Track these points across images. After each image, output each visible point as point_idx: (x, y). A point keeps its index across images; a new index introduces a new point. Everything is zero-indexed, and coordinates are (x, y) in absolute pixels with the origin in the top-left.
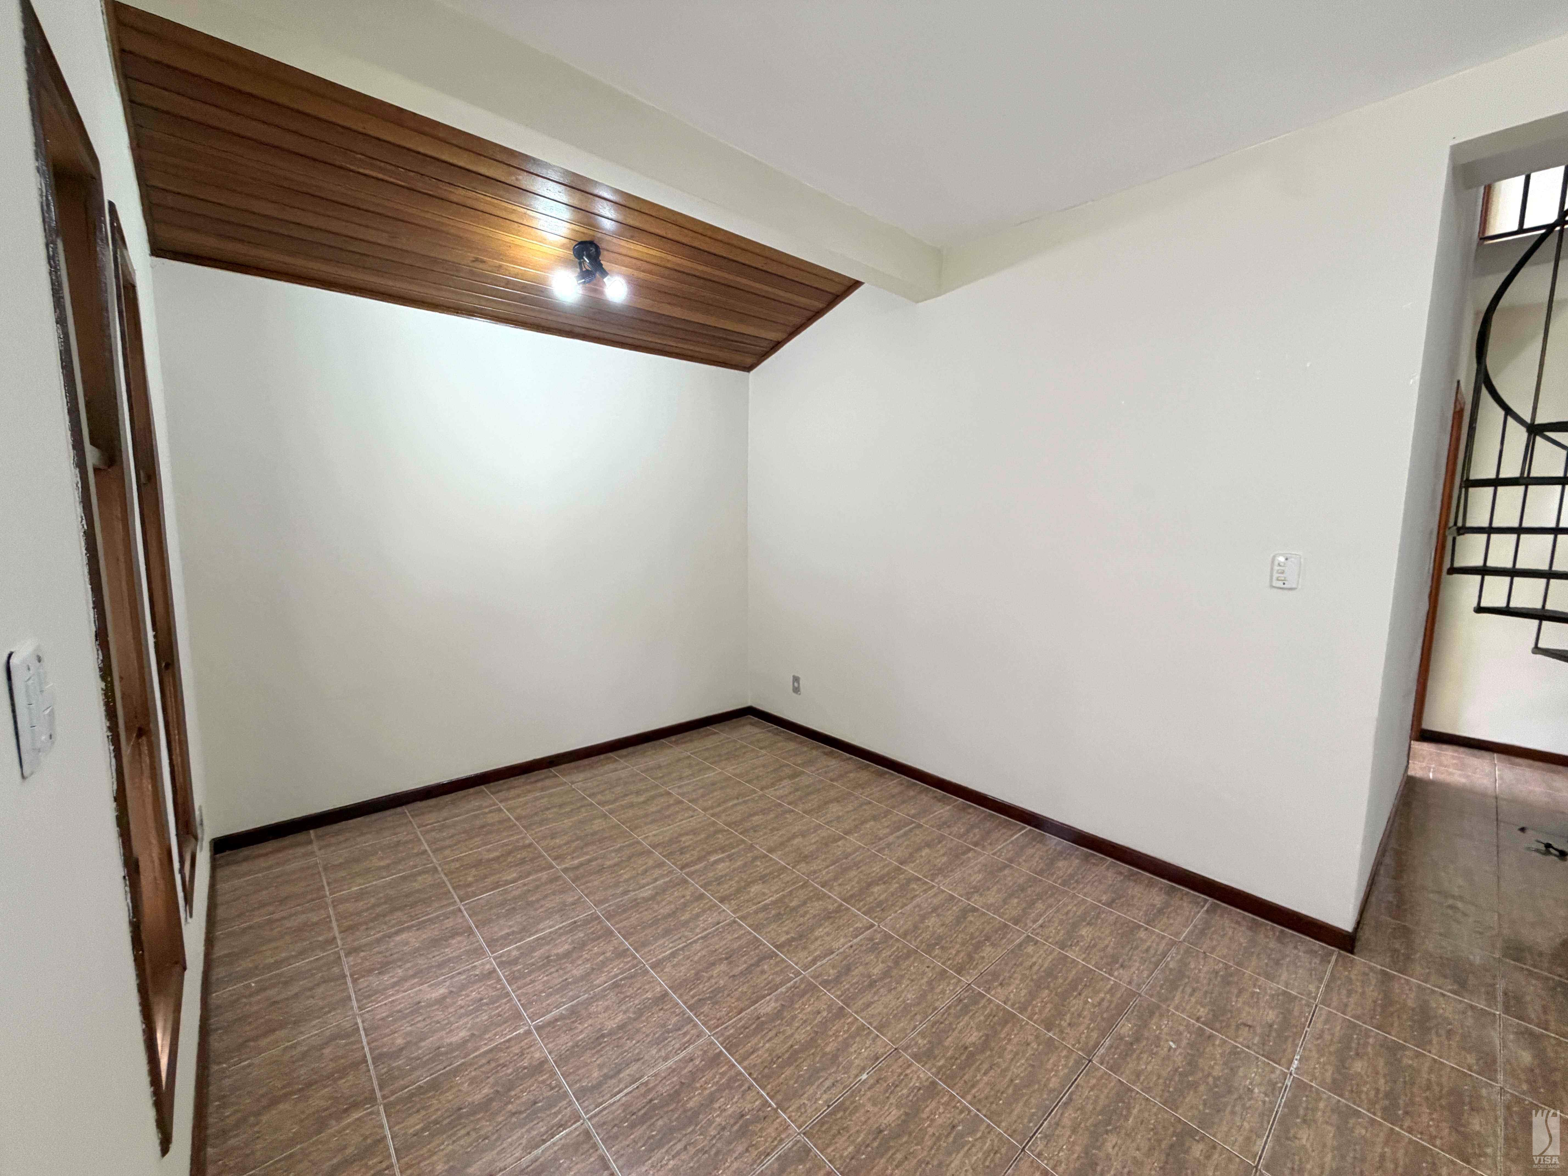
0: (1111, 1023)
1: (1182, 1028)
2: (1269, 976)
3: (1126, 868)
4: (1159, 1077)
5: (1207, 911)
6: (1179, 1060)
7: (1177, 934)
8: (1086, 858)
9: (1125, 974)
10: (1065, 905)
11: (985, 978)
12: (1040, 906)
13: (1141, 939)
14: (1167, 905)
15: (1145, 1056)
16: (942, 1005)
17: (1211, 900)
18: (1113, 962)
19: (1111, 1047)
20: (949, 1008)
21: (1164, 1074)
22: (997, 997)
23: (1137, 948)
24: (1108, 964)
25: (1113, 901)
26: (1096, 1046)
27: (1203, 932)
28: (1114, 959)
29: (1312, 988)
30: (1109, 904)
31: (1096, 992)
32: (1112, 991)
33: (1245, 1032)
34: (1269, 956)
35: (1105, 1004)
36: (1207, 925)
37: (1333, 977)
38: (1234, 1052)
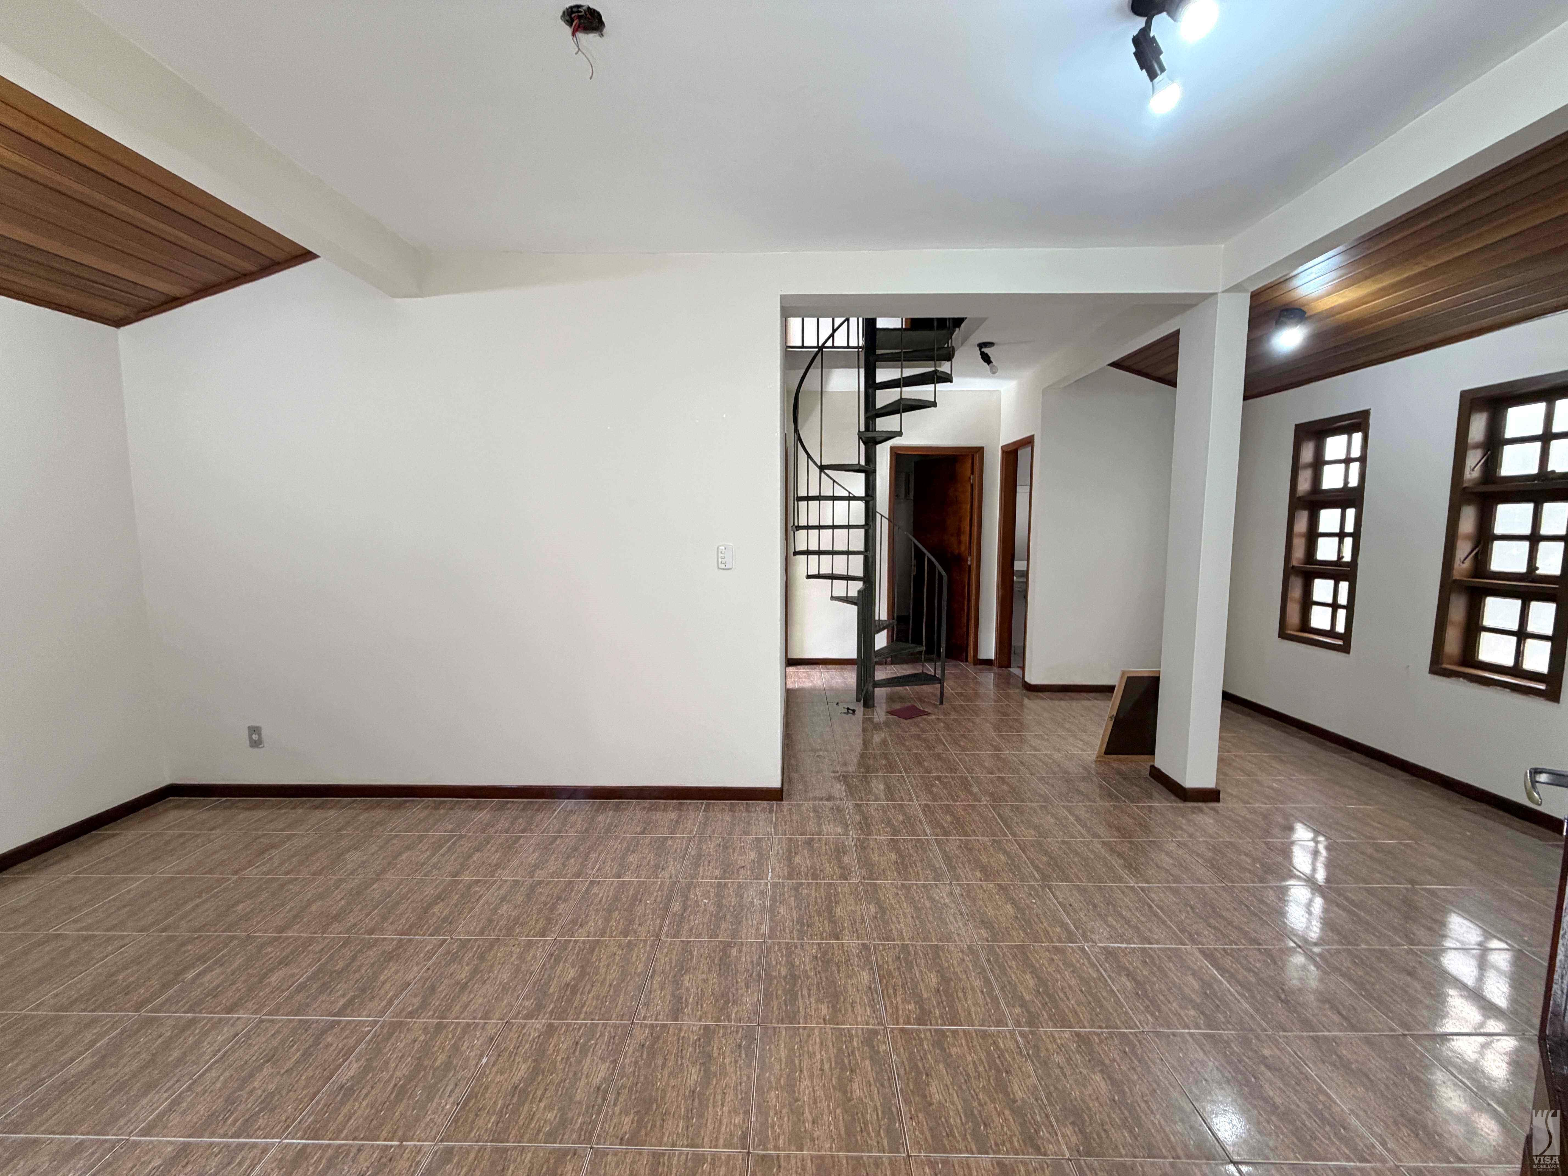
0: (666, 909)
1: (708, 888)
2: (747, 833)
3: (647, 803)
4: (703, 924)
5: (704, 811)
6: (712, 908)
7: (691, 831)
8: (617, 808)
9: (666, 874)
10: (612, 846)
11: (567, 928)
12: (594, 855)
13: (670, 846)
14: (680, 817)
15: (692, 917)
16: (536, 967)
17: (705, 802)
18: (657, 869)
19: (670, 923)
20: (544, 965)
21: (706, 921)
22: (581, 936)
23: (669, 852)
24: (653, 872)
25: (645, 828)
26: (661, 928)
27: (705, 824)
28: (657, 866)
29: (768, 829)
30: (643, 832)
31: (650, 894)
32: (661, 889)
33: (742, 871)
34: (744, 823)
35: (659, 899)
36: (707, 818)
37: (777, 818)
38: (740, 886)
